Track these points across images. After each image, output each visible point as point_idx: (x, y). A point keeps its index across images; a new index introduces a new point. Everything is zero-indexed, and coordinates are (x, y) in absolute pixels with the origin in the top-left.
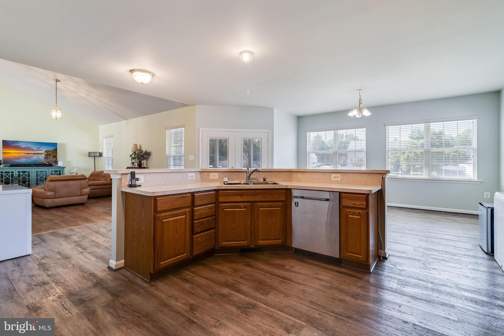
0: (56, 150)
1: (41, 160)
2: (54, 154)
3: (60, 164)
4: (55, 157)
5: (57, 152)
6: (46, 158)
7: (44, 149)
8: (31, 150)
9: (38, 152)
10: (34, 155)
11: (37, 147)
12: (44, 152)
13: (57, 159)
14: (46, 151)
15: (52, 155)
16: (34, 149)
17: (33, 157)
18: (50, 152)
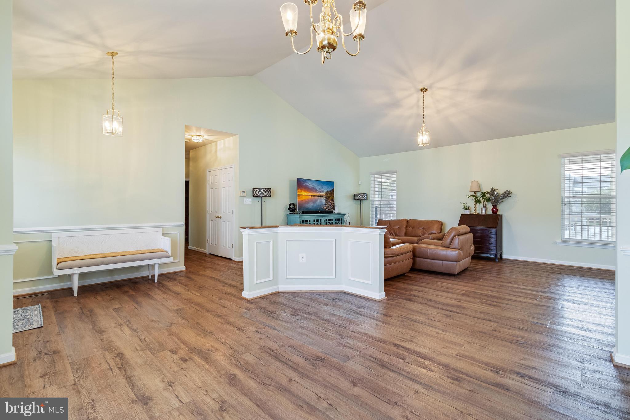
0: (334, 192)
1: (322, 205)
2: (332, 196)
3: (336, 211)
4: (333, 200)
5: (334, 194)
6: (326, 202)
7: (324, 190)
8: (315, 192)
9: (321, 193)
10: (318, 198)
11: (319, 187)
12: (325, 194)
13: (334, 203)
14: (327, 193)
15: (330, 198)
16: (318, 189)
17: (316, 200)
18: (329, 195)
